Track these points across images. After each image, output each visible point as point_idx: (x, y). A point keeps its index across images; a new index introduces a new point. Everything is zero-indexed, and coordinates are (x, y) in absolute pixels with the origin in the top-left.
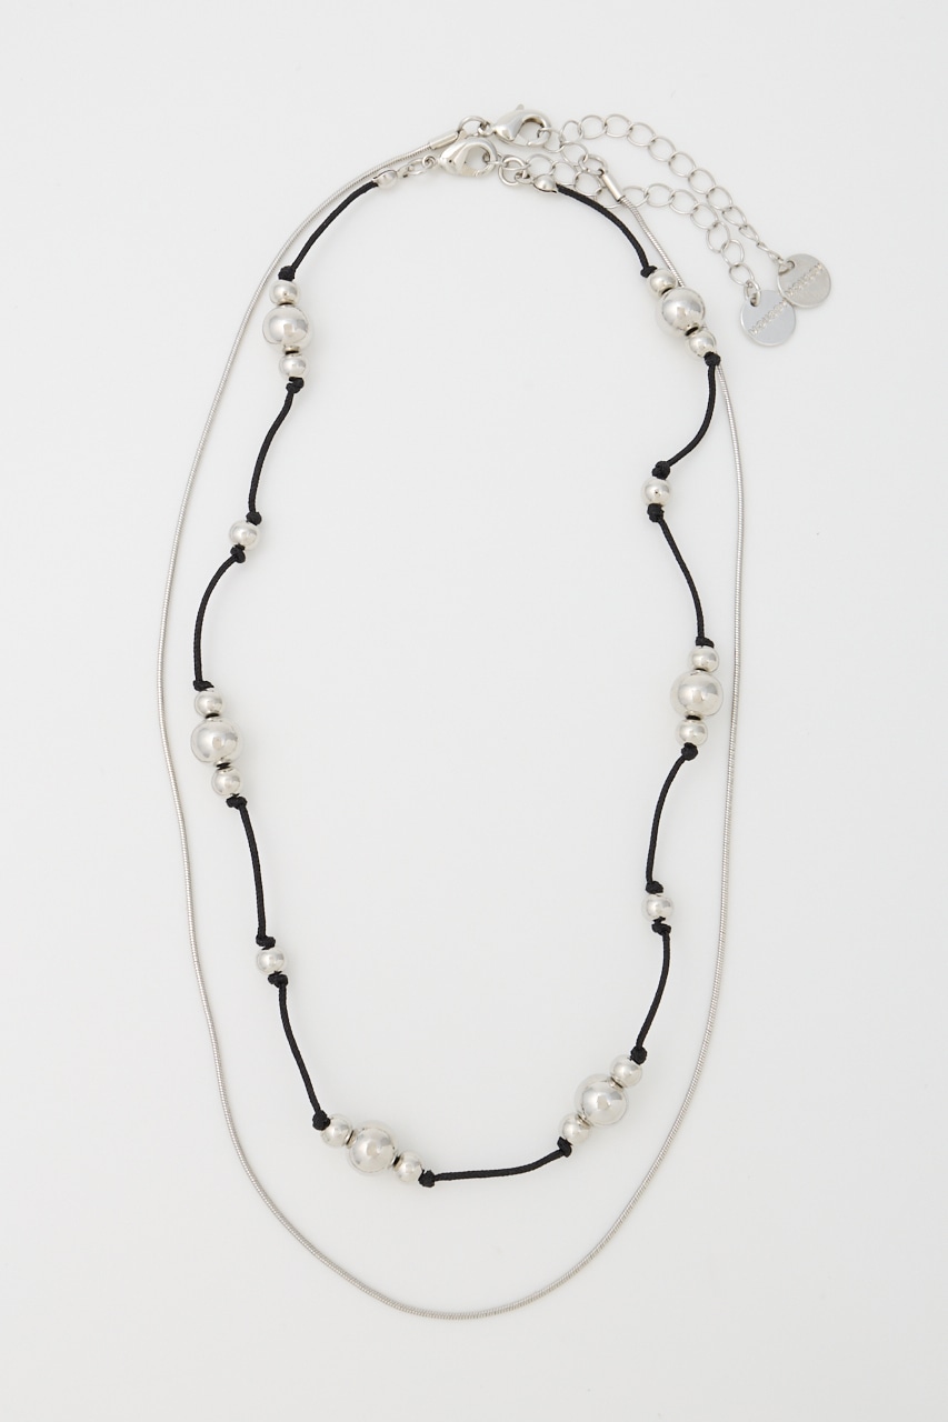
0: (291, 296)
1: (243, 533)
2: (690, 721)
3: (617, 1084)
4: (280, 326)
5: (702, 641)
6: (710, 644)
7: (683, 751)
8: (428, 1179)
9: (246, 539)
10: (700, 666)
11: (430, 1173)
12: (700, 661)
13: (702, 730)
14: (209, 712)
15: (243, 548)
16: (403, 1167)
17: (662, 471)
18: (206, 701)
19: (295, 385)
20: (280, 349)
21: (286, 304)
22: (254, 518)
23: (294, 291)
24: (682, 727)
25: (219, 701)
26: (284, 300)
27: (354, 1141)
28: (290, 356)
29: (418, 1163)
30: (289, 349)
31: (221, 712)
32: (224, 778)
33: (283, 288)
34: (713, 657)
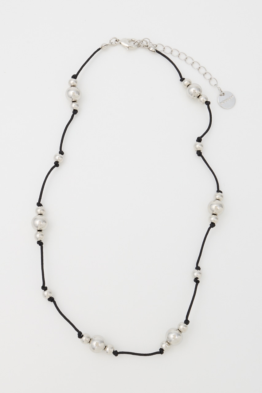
0: (75, 84)
1: (58, 157)
2: (213, 215)
3: (180, 331)
4: (71, 93)
5: (218, 191)
6: (221, 192)
7: (210, 225)
8: (116, 353)
9: (59, 159)
10: (218, 198)
11: (116, 351)
12: (217, 197)
13: (217, 219)
14: (39, 213)
15: (58, 162)
16: (108, 349)
17: (199, 140)
18: (40, 209)
19: (75, 112)
20: (71, 100)
21: (73, 86)
22: (61, 153)
23: (76, 82)
24: (211, 217)
25: (43, 210)
26: (73, 85)
27: (91, 341)
28: (74, 103)
29: (112, 348)
30: (73, 100)
31: (43, 214)
32: (39, 235)
33: (73, 81)
34: (222, 196)
